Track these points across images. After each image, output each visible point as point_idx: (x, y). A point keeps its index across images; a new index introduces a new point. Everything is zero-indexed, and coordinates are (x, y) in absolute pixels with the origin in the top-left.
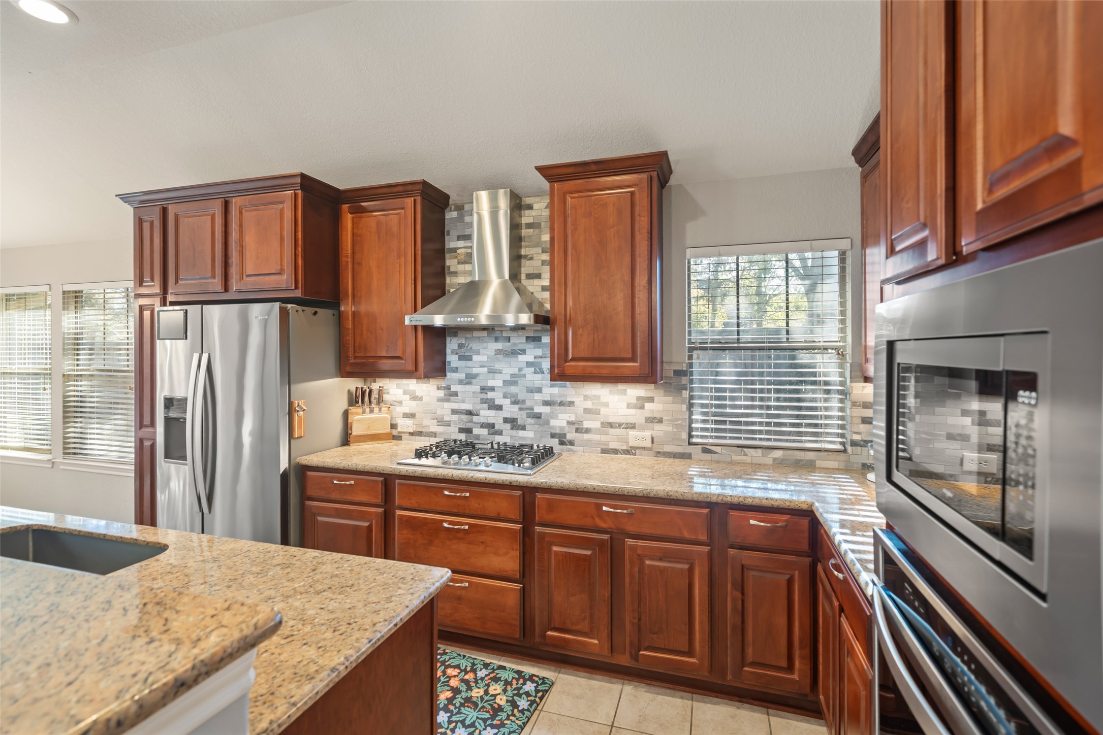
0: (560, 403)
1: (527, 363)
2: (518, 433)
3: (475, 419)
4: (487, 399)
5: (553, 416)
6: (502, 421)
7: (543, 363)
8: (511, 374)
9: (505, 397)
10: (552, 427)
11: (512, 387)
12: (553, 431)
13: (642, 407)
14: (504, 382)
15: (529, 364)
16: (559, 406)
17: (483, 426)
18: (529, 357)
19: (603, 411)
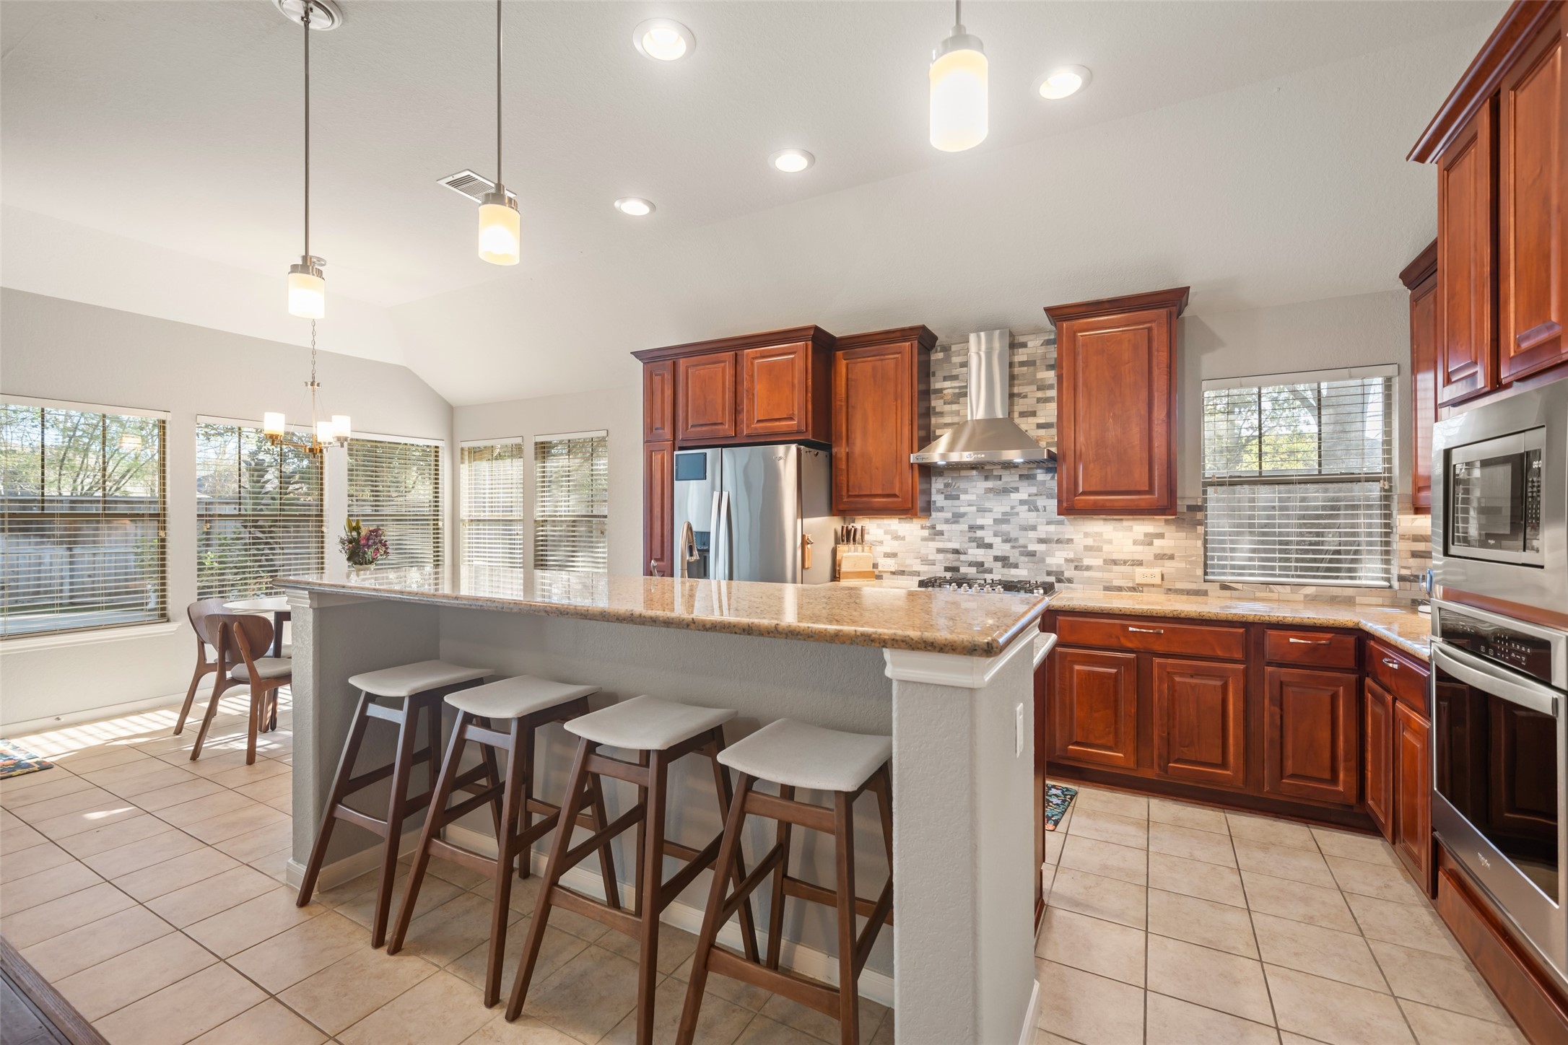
0: (1057, 540)
1: (1020, 501)
2: (1010, 571)
3: (962, 557)
4: (976, 538)
5: (1049, 553)
6: (992, 559)
7: (1038, 501)
8: (1003, 513)
9: (995, 535)
10: (1049, 565)
11: (1003, 526)
12: (1049, 569)
13: (1151, 544)
14: (995, 520)
15: (1022, 502)
16: (1056, 543)
17: (971, 564)
18: (1023, 495)
19: (1106, 548)
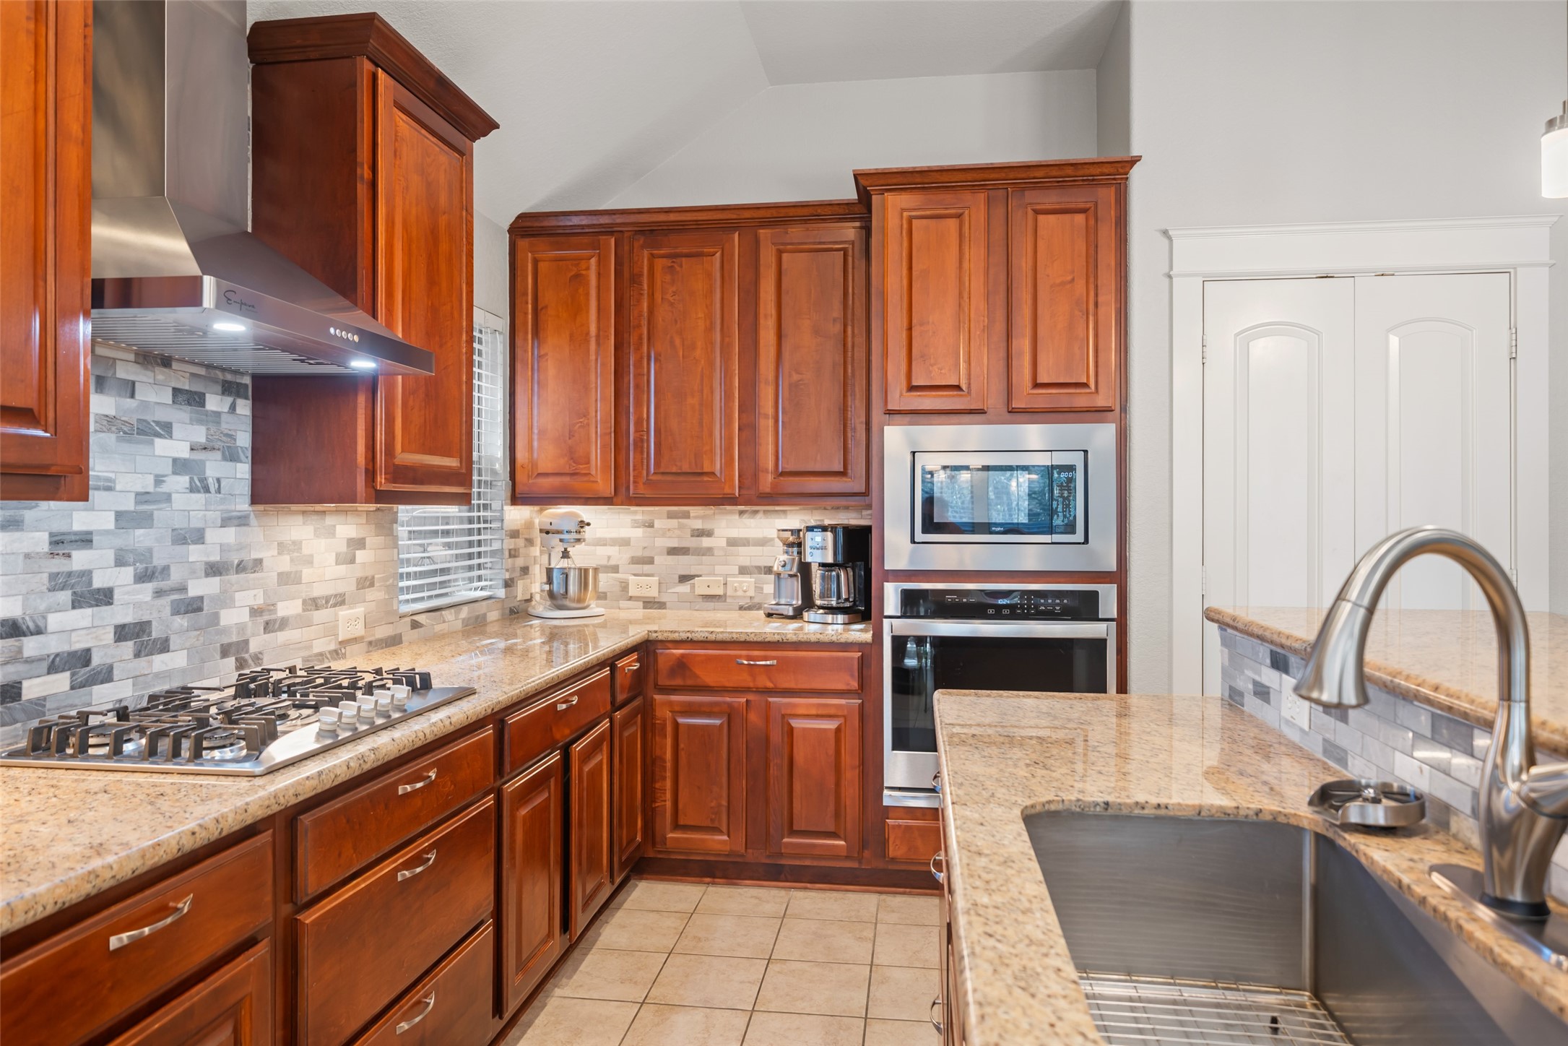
0: (238, 565)
1: (175, 461)
2: (150, 663)
3: (31, 646)
4: (70, 574)
5: (225, 600)
6: (110, 636)
7: (208, 464)
8: (137, 494)
9: (120, 562)
10: (225, 631)
11: (139, 532)
12: (226, 640)
13: (353, 561)
14: (119, 515)
15: (180, 466)
16: (237, 573)
17: (54, 665)
18: (175, 447)
19: (307, 573)
